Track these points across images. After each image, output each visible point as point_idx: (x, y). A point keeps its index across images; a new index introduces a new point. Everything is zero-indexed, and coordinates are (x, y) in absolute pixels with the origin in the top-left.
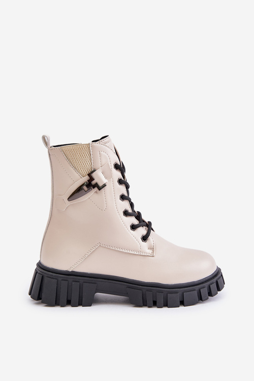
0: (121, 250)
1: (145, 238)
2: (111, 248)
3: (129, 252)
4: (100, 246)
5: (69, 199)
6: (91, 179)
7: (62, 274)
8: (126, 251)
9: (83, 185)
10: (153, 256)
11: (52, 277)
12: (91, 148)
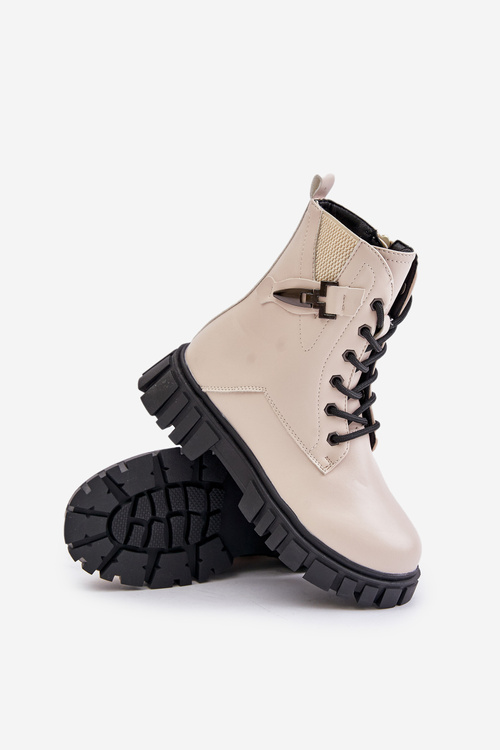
0: (285, 424)
1: (334, 439)
2: (274, 409)
3: (293, 436)
4: (264, 393)
6: (323, 291)
8: (290, 433)
10: (322, 474)
12: (357, 247)
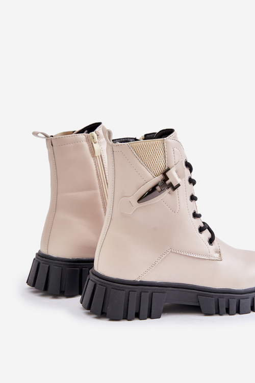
0: (192, 255)
1: (211, 241)
2: (182, 253)
3: (199, 257)
4: (171, 251)
5: (140, 201)
6: (166, 178)
7: (130, 285)
8: (197, 256)
9: (157, 185)
10: (221, 260)
11: (119, 288)
12: (165, 144)
